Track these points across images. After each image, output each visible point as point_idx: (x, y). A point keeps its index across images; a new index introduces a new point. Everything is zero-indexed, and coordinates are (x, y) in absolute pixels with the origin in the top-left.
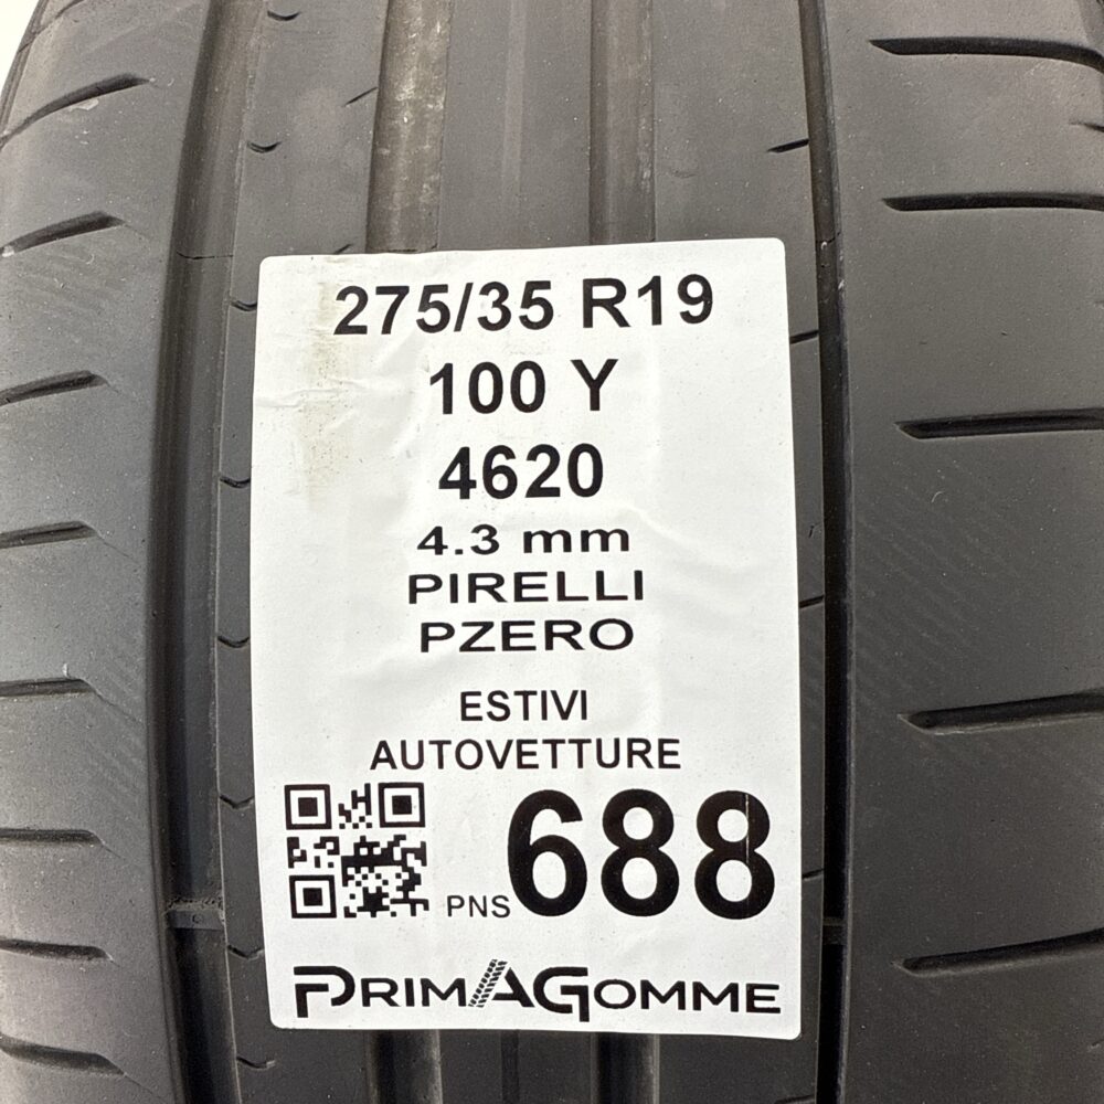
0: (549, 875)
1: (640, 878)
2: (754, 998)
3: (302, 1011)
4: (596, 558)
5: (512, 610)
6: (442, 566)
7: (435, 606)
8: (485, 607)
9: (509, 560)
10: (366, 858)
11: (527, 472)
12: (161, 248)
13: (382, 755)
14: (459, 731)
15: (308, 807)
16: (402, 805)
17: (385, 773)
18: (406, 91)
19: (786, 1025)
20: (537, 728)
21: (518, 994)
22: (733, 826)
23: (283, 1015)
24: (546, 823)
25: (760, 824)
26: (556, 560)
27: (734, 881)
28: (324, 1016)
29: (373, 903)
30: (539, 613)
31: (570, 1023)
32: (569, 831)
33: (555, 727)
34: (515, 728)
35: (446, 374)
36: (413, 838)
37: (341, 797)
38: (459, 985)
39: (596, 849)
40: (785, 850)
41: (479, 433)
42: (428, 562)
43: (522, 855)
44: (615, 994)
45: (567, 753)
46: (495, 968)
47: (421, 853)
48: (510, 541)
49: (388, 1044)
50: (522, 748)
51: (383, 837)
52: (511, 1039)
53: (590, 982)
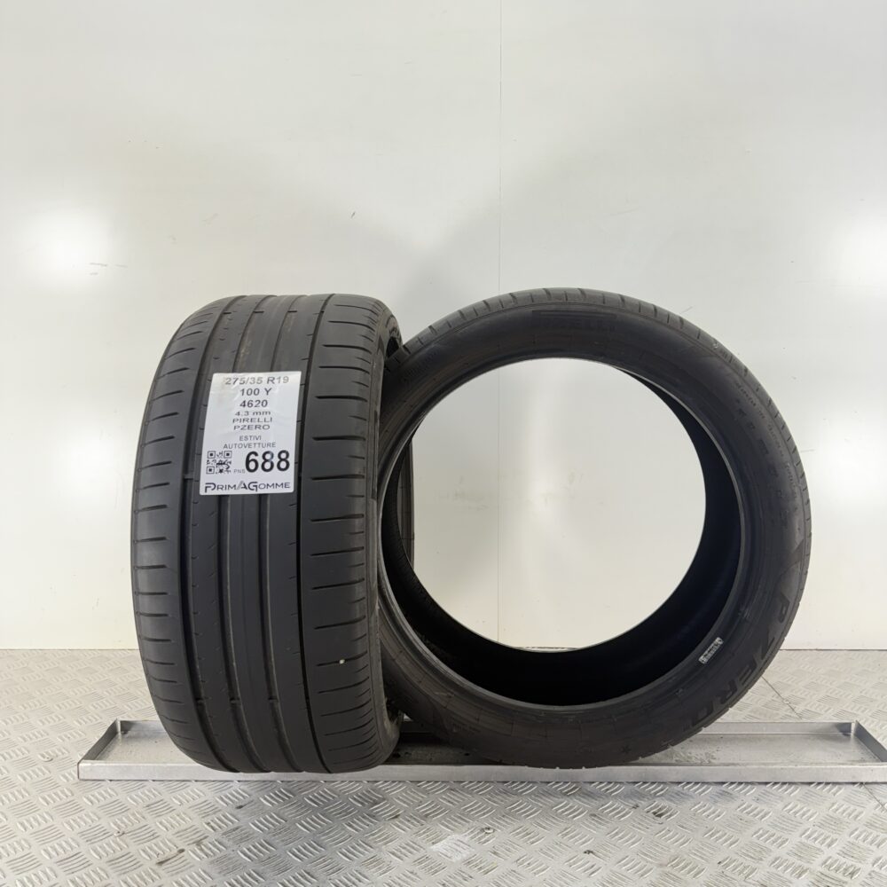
0: (252, 465)
1: (268, 466)
2: (286, 485)
3: (206, 491)
4: (265, 416)
5: (250, 423)
6: (239, 417)
7: (237, 423)
8: (246, 423)
9: (250, 416)
10: (221, 463)
11: (255, 404)
12: (197, 372)
13: (226, 446)
14: (239, 442)
15: (211, 455)
16: (228, 454)
17: (225, 449)
18: (243, 351)
19: (291, 489)
20: (252, 442)
21: (245, 487)
22: (283, 456)
23: (202, 492)
24: (252, 457)
25: (288, 455)
26: (258, 416)
27: (283, 465)
28: (210, 492)
29: (221, 471)
30: (254, 424)
31: (254, 492)
32: (256, 458)
33: (256, 441)
34: (249, 441)
35: (243, 390)
36: (229, 460)
37: (217, 453)
38: (235, 486)
39: (260, 461)
40: (292, 460)
41: (248, 399)
42: (237, 417)
43: (248, 462)
44: (262, 486)
45: (257, 445)
46: (242, 482)
47: (230, 463)
48: (251, 414)
49: (220, 497)
50: (249, 445)
51: (224, 460)
52: (244, 496)
53: (258, 484)
